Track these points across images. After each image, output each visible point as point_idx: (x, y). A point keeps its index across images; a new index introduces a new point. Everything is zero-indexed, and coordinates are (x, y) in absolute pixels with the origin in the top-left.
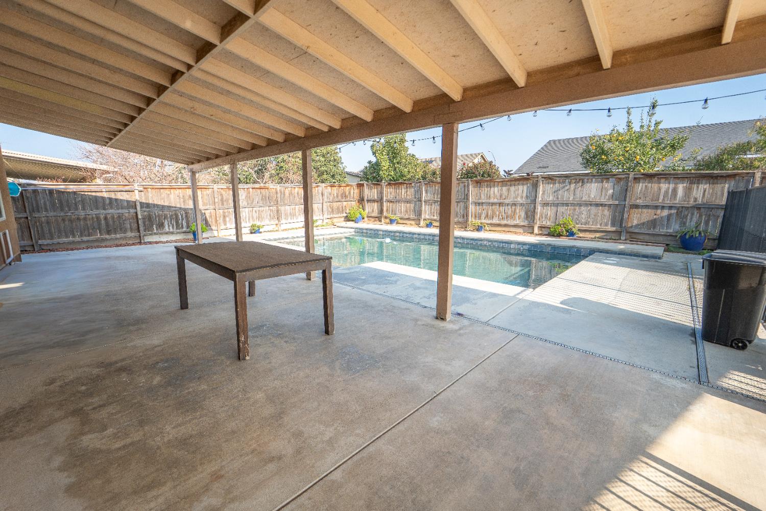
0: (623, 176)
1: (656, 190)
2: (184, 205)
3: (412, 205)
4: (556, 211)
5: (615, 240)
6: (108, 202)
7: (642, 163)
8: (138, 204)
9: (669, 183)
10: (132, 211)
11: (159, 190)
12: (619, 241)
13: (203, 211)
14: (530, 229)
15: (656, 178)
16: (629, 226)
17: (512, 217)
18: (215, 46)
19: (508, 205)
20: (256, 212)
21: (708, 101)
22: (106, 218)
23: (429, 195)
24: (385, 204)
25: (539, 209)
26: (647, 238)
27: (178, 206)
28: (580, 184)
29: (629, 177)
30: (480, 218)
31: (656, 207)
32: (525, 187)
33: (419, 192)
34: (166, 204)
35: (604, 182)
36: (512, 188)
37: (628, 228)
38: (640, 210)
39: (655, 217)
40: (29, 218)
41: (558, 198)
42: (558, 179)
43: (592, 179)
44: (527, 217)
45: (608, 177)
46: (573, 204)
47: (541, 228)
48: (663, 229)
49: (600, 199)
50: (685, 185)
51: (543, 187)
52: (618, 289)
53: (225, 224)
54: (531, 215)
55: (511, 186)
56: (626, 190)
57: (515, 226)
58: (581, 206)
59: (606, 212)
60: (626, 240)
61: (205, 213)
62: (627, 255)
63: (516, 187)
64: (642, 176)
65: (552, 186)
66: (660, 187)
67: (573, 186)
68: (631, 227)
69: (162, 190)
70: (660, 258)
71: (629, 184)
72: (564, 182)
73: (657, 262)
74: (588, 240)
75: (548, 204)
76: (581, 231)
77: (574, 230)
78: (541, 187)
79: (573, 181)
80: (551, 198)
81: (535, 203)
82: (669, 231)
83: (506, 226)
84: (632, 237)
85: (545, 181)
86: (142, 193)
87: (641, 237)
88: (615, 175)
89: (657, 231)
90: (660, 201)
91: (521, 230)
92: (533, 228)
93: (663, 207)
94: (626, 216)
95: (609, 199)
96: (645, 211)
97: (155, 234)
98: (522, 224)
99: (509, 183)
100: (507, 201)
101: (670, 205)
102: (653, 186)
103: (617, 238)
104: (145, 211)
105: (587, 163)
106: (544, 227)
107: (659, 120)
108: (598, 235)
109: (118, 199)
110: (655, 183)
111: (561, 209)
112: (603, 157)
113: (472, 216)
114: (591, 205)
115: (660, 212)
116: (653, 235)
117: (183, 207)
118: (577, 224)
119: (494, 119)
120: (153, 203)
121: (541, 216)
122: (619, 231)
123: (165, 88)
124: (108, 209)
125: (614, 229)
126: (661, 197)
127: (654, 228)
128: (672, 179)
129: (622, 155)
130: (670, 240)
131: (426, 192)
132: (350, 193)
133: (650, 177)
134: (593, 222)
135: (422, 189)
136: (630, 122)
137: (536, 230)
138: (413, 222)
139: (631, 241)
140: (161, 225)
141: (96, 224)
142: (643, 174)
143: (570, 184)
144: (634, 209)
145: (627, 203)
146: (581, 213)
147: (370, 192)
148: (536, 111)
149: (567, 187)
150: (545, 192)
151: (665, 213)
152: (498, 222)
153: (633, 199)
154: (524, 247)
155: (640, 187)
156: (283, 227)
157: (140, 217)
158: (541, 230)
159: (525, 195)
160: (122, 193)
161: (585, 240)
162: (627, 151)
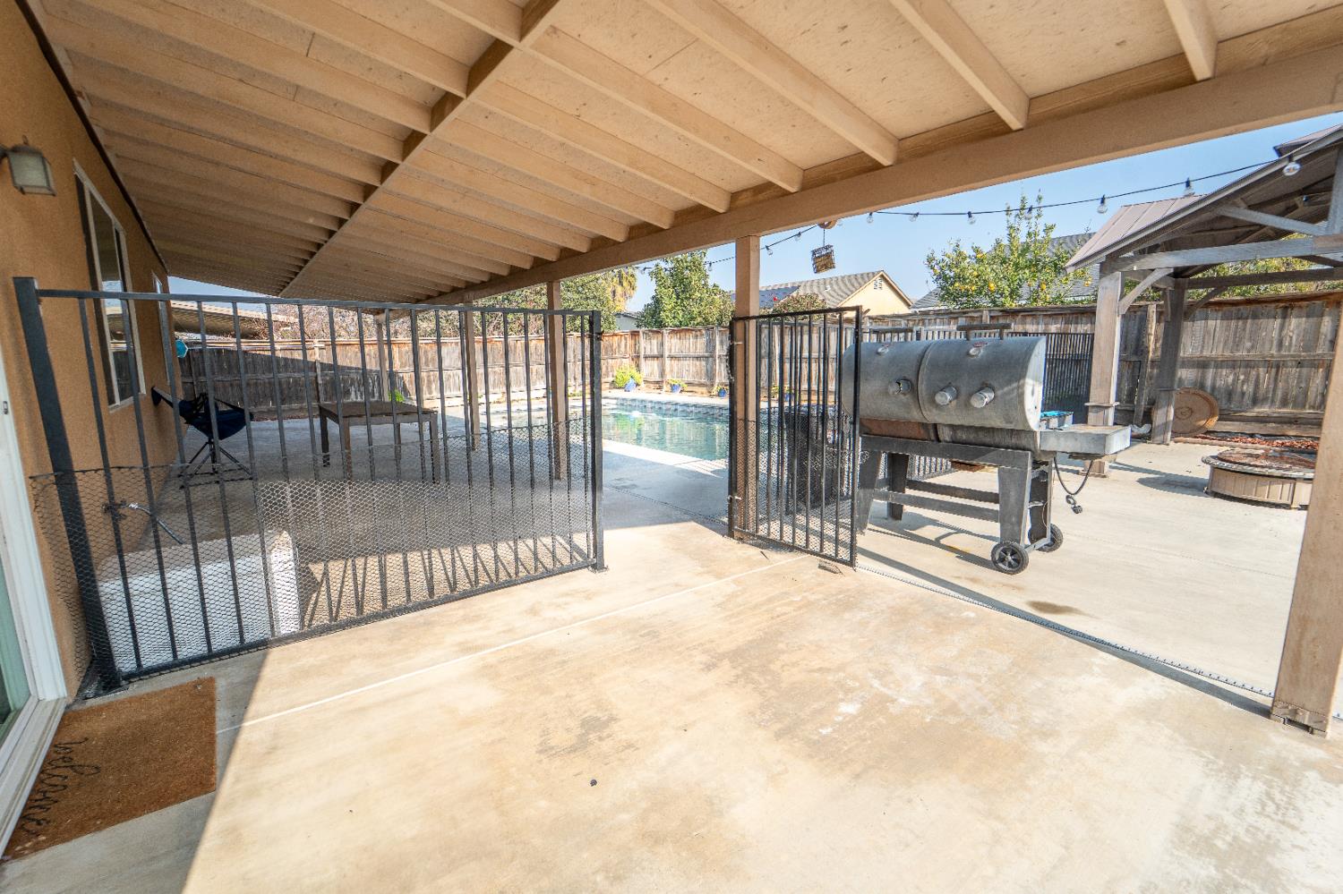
0: (977, 315)
2: (376, 366)
3: (703, 364)
6: (282, 363)
8: (318, 365)
10: (311, 374)
11: (345, 347)
13: (401, 375)
15: (1020, 317)
18: (424, 136)
21: (1106, 201)
22: (280, 383)
23: (724, 347)
24: (668, 362)
27: (368, 367)
29: (982, 316)
33: (711, 342)
34: (352, 366)
40: (195, 383)
43: (935, 319)
45: (956, 316)
50: (1059, 326)
64: (1002, 313)
69: (348, 348)
86: (324, 351)
88: (966, 313)
104: (326, 375)
107: (1049, 224)
109: (294, 359)
110: (1018, 324)
117: (374, 368)
119: (809, 227)
123: (358, 206)
124: (283, 372)
131: (721, 343)
132: (619, 346)
135: (714, 340)
138: (704, 390)
140: (346, 393)
141: (267, 391)
147: (648, 345)
148: (871, 214)
157: (320, 382)
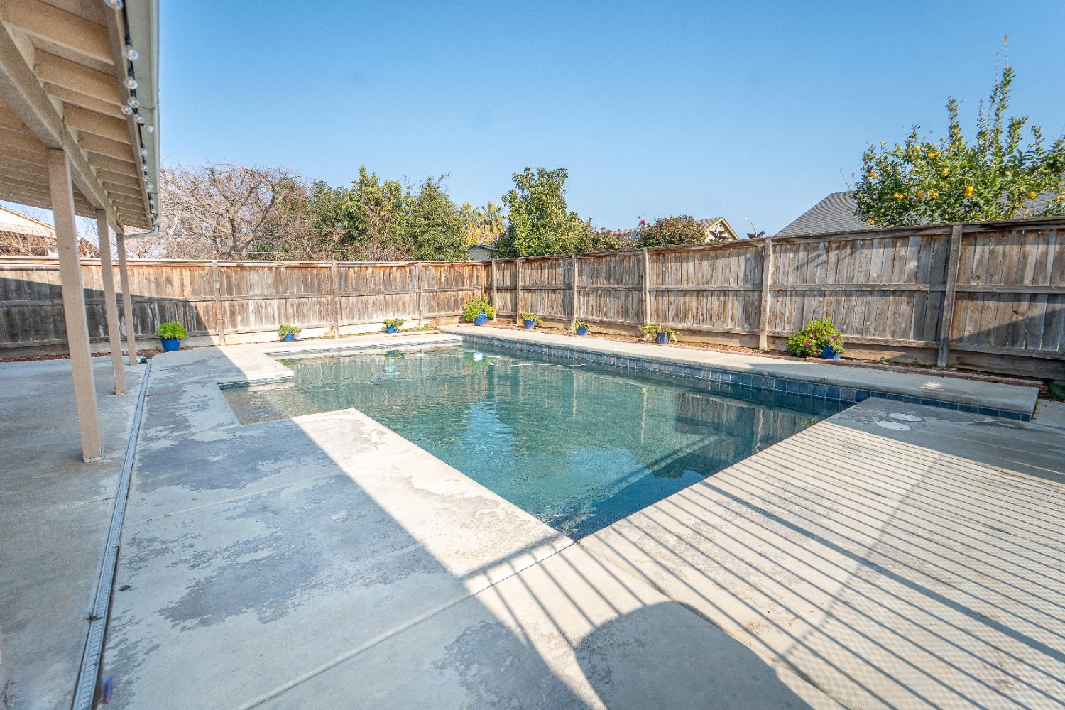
0: (938, 232)
1: (1015, 258)
2: (158, 293)
3: (560, 297)
4: (800, 306)
5: (922, 368)
6: (13, 286)
7: (982, 203)
9: (1048, 243)
12: (932, 371)
13: (193, 304)
14: (750, 340)
15: (1015, 233)
16: (955, 337)
17: (720, 318)
19: (712, 293)
20: (292, 305)
22: (8, 314)
23: (584, 278)
24: (521, 294)
25: (768, 302)
26: (997, 365)
27: (146, 294)
28: (849, 251)
29: (951, 233)
30: (665, 318)
31: (1017, 297)
32: (742, 260)
33: (569, 273)
35: (898, 244)
36: (720, 263)
37: (952, 341)
38: (980, 303)
39: (1014, 317)
41: (804, 281)
42: (802, 241)
43: (872, 241)
44: (747, 317)
45: (906, 233)
46: (835, 292)
47: (774, 338)
48: (1036, 344)
49: (890, 280)
51: (776, 258)
52: (861, 552)
53: (234, 326)
54: (753, 314)
55: (717, 258)
56: (947, 260)
57: (728, 334)
58: (851, 295)
59: (904, 308)
60: (948, 367)
61: (196, 308)
62: (943, 405)
63: (727, 260)
64: (982, 230)
65: (792, 255)
66: (1024, 251)
67: (833, 255)
68: (961, 339)
70: (1026, 418)
71: (953, 247)
72: (817, 248)
73: (1021, 428)
74: (864, 367)
75: (786, 291)
76: (848, 345)
77: (832, 343)
78: (772, 258)
79: (834, 245)
80: (791, 279)
81: (761, 291)
82: (1050, 349)
83: (708, 333)
84: (962, 360)
85: (778, 248)
87: (984, 362)
88: (920, 230)
89: (1021, 349)
90: (1027, 282)
91: (736, 343)
92: (758, 337)
93: (1034, 297)
94: (947, 315)
95: (908, 281)
96: (992, 304)
97: (102, 341)
98: (738, 329)
99: (713, 253)
100: (710, 287)
101: (1050, 292)
102: (1009, 251)
103: (928, 363)
105: (866, 210)
106: (778, 337)
107: (1018, 117)
108: (887, 355)
109: (32, 282)
110: (1012, 244)
111: (812, 302)
112: (896, 195)
113: (651, 315)
114: (871, 292)
115: (1026, 307)
116: (1013, 358)
117: (155, 296)
118: (843, 331)
121: (773, 314)
122: (934, 349)
124: (12, 299)
125: (921, 343)
126: (1029, 274)
127: (1013, 344)
128: (1054, 232)
129: (936, 186)
130: (1052, 372)
131: (581, 274)
132: (471, 277)
133: (1000, 230)
134: (875, 330)
135: (574, 268)
136: (956, 127)
137: (764, 344)
138: (561, 326)
139: (959, 370)
142: (984, 225)
143: (828, 252)
144: (965, 302)
145: (948, 287)
146: (851, 309)
147: (501, 276)
149: (824, 258)
150: (779, 268)
151: (1040, 309)
152: (695, 326)
153: (963, 279)
154: (725, 377)
155: (979, 251)
156: (343, 331)
158: (774, 343)
159: (741, 275)
160: (41, 272)
161: (857, 366)
162: (945, 178)
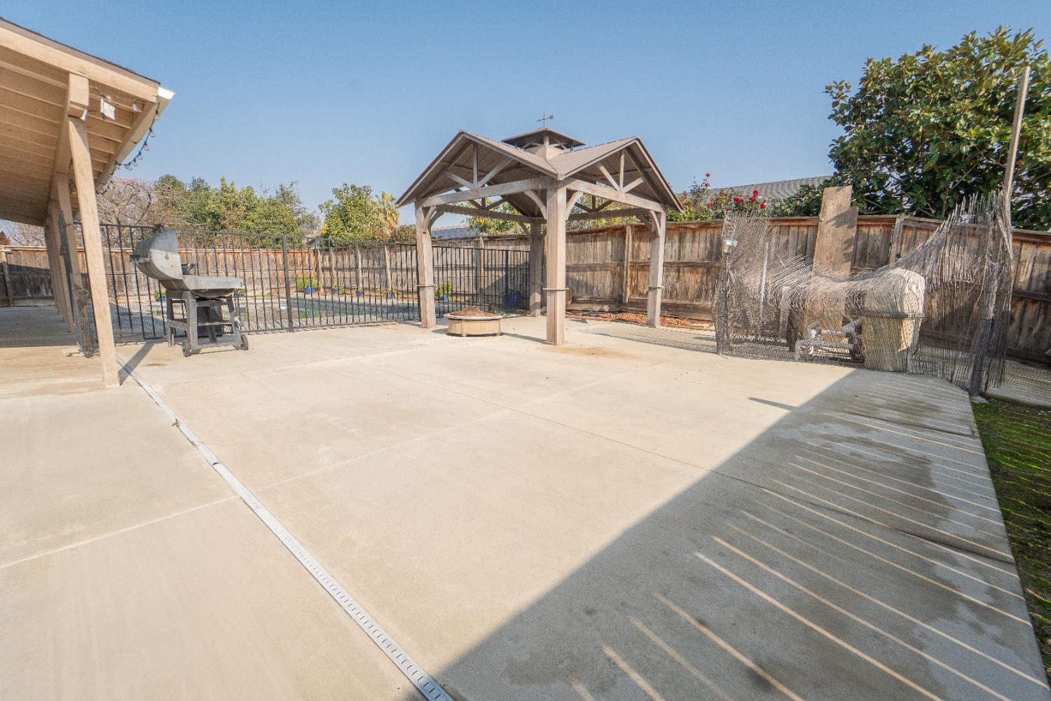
8: (6, 266)
11: (32, 253)
34: (42, 267)
69: (36, 253)
86: (12, 255)
97: (29, 298)
104: (15, 274)
120: (25, 265)
140: (36, 290)
147: (324, 259)
157: (8, 279)
